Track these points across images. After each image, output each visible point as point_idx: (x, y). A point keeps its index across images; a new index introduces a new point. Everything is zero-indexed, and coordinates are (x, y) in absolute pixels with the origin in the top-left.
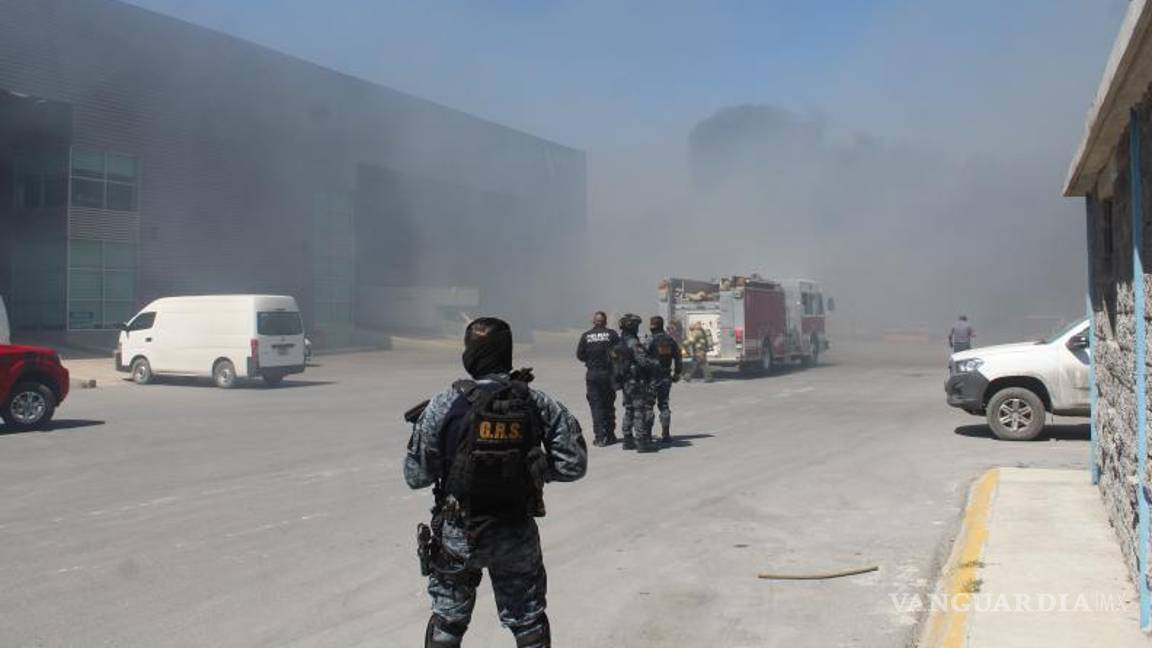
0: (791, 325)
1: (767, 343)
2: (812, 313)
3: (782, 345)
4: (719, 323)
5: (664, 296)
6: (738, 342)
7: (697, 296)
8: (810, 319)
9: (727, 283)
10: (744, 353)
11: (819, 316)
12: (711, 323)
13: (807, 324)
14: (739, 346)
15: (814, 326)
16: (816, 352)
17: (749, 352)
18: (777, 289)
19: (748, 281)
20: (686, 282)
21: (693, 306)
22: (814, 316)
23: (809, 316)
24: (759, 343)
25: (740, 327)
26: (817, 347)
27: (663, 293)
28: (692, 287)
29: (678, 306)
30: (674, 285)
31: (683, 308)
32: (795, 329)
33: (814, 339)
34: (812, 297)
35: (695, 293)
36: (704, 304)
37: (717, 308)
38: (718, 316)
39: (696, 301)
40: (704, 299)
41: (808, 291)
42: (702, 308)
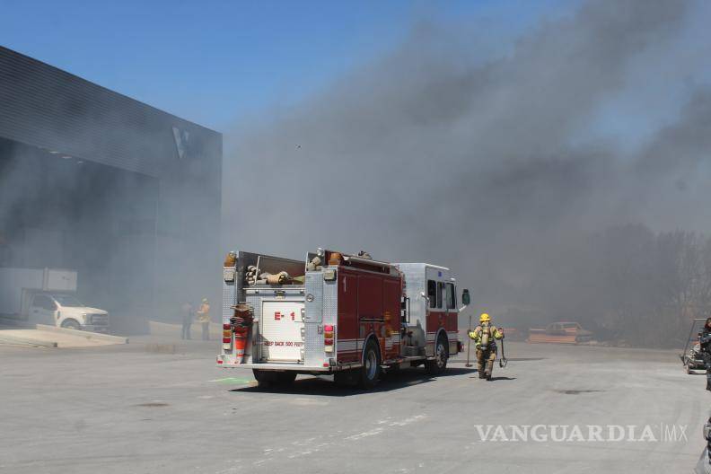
0: (412, 321)
1: (374, 344)
2: (440, 306)
3: (395, 347)
4: (303, 315)
5: (231, 278)
6: (328, 343)
7: (275, 278)
8: (438, 313)
9: (316, 260)
10: (335, 358)
11: (451, 311)
12: (293, 315)
13: (432, 320)
14: (329, 348)
15: (442, 324)
16: (446, 356)
17: (342, 357)
18: (392, 273)
19: (346, 259)
20: (263, 258)
21: (271, 290)
22: (444, 309)
23: (436, 310)
24: (361, 345)
25: (332, 321)
26: (447, 348)
27: (230, 273)
28: (270, 264)
29: (249, 291)
30: (245, 262)
31: (257, 294)
32: (419, 326)
33: (443, 339)
34: (442, 286)
35: (275, 272)
36: (286, 289)
37: (302, 294)
38: (303, 306)
39: (273, 284)
40: (284, 282)
41: (437, 279)
42: (283, 294)
